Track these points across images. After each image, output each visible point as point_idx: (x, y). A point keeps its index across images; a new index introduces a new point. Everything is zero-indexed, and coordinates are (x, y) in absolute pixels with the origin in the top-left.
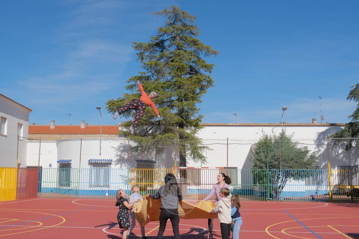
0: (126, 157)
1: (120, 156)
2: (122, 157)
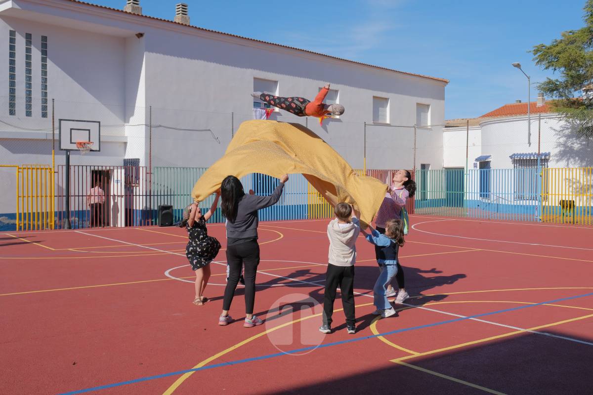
0: (576, 146)
1: (565, 145)
2: (568, 146)
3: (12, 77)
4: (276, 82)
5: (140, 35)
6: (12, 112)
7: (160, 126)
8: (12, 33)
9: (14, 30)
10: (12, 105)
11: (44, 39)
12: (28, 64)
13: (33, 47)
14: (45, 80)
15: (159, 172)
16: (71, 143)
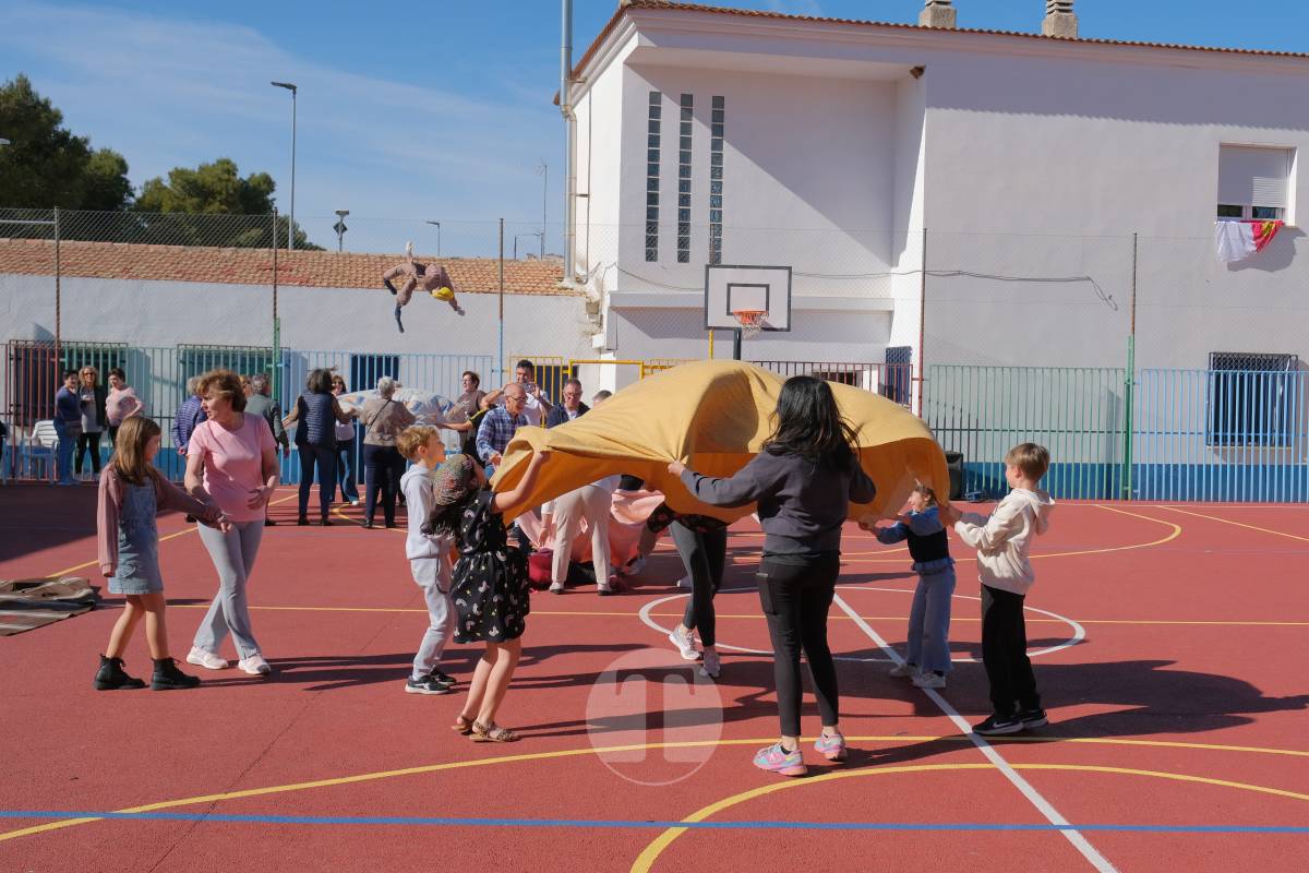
3: (653, 184)
4: (1290, 152)
5: (919, 71)
6: (651, 256)
7: (959, 273)
8: (655, 98)
9: (657, 91)
10: (652, 242)
11: (718, 102)
12: (685, 157)
13: (695, 122)
14: (717, 188)
15: (943, 380)
16: (729, 313)
